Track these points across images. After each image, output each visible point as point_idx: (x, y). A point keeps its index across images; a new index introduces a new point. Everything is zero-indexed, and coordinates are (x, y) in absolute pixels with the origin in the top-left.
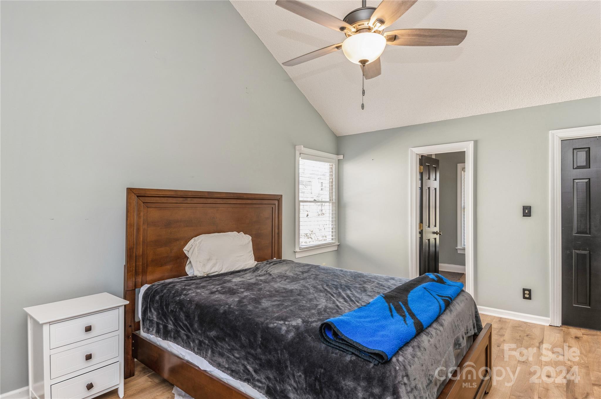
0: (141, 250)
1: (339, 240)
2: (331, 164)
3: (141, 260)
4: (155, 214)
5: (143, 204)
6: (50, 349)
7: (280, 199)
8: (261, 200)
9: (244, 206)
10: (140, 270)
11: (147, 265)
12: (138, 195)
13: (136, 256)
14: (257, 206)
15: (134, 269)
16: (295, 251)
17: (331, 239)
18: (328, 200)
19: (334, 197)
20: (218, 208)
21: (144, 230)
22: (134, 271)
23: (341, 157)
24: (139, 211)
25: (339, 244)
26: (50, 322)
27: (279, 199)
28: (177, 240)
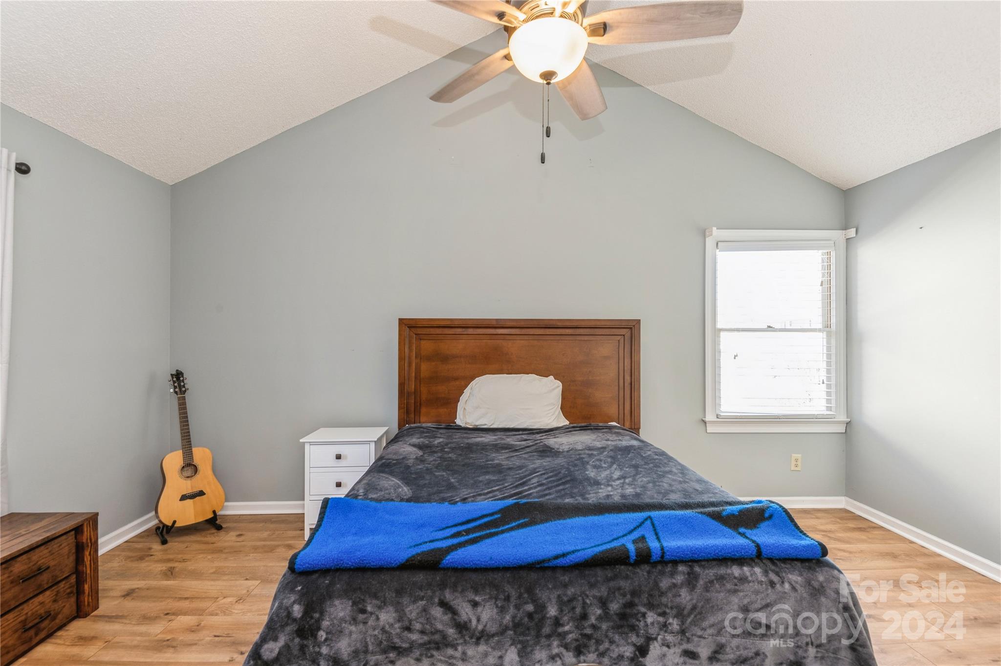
0: (413, 387)
1: (849, 411)
2: (825, 251)
3: (413, 397)
4: (427, 346)
5: (415, 336)
6: (310, 467)
7: (634, 326)
8: (592, 330)
9: (558, 338)
10: (413, 409)
11: (420, 404)
12: (408, 326)
13: (408, 393)
14: (586, 338)
15: (405, 406)
16: (704, 419)
17: (825, 408)
18: (820, 326)
19: (833, 320)
20: (515, 341)
21: (417, 364)
22: (405, 409)
23: (852, 233)
24: (410, 343)
25: (850, 422)
26: (310, 442)
27: (632, 326)
28: (456, 379)
